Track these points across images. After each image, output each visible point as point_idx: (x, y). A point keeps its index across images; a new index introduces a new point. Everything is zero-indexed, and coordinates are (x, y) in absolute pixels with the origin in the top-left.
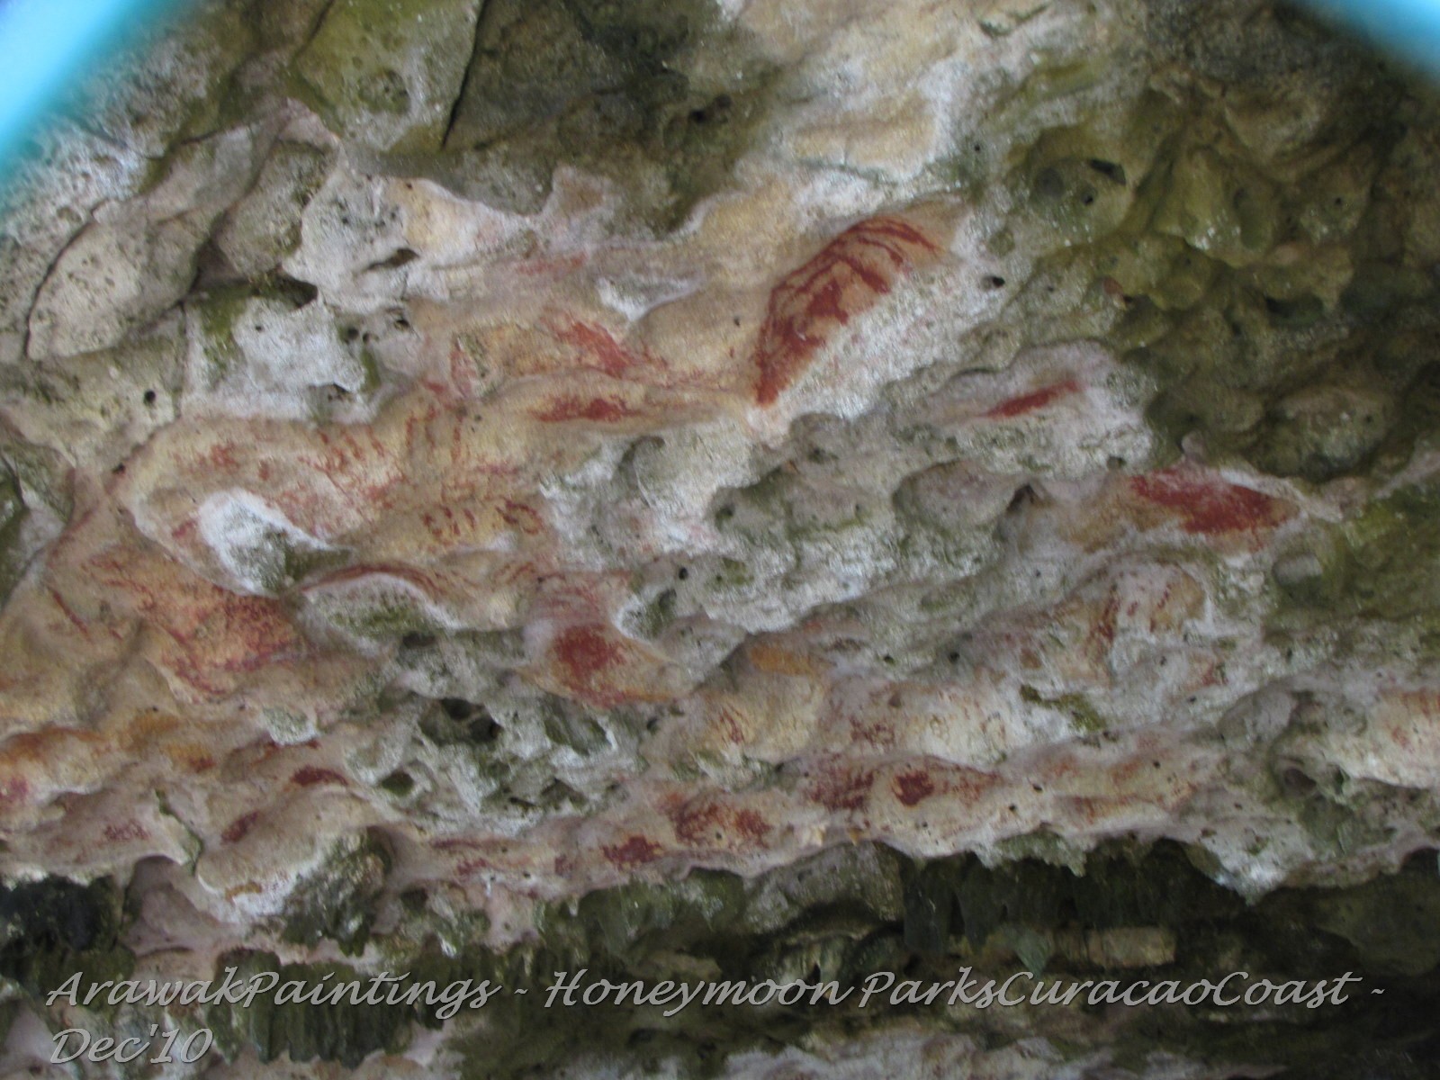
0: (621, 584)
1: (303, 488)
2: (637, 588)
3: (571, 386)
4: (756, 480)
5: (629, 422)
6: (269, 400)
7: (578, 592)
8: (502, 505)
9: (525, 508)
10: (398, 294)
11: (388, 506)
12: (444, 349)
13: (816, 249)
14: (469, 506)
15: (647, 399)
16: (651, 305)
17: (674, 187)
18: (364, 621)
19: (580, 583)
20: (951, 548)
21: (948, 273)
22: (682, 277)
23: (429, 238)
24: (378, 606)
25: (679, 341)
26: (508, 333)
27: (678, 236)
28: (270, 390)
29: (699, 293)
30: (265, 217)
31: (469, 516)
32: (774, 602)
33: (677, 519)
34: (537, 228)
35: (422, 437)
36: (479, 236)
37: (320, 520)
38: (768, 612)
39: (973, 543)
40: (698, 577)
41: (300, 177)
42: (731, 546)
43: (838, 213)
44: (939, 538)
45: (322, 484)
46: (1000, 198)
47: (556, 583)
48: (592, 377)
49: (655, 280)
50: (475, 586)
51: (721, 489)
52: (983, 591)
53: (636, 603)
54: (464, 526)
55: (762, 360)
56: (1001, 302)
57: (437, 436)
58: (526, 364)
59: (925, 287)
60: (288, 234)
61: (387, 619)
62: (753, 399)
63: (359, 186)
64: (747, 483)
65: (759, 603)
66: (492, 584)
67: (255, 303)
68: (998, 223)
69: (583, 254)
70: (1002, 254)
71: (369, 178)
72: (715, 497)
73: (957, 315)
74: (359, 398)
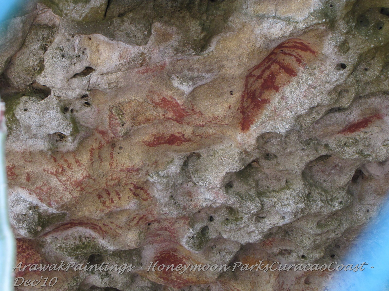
0: (184, 223)
1: (45, 185)
2: (192, 225)
3: (160, 129)
4: (242, 168)
5: (186, 145)
6: (31, 142)
7: (166, 229)
8: (132, 187)
9: (142, 189)
10: (86, 88)
11: (83, 189)
12: (106, 114)
13: (264, 55)
14: (117, 188)
15: (193, 133)
16: (194, 86)
17: (203, 30)
18: (72, 249)
19: (166, 224)
20: (329, 198)
21: (322, 64)
22: (208, 72)
23: (99, 61)
24: (77, 242)
25: (207, 103)
26: (133, 104)
27: (205, 53)
28: (31, 138)
29: (215, 80)
30: (28, 59)
31: (118, 194)
32: (252, 228)
33: (208, 189)
34: (145, 51)
35: (97, 156)
36: (121, 57)
37: (53, 199)
38: (250, 233)
39: (339, 196)
40: (218, 219)
41: (43, 39)
42: (232, 200)
43: (273, 37)
44: (323, 193)
45: (54, 182)
46: (342, 26)
47: (156, 225)
48: (170, 124)
49: (196, 74)
50: (120, 228)
51: (227, 174)
52: (344, 218)
53: (191, 232)
54: (116, 199)
55: (243, 110)
56: (345, 75)
57: (103, 156)
58: (141, 118)
59: (312, 71)
60: (38, 65)
61: (82, 248)
62: (239, 129)
63: (69, 40)
64: (238, 170)
65: (245, 229)
66: (128, 227)
67: (24, 98)
68: (342, 38)
69: (165, 64)
70: (345, 53)
71: (73, 37)
72: (225, 177)
73: (327, 82)
74: (70, 139)
